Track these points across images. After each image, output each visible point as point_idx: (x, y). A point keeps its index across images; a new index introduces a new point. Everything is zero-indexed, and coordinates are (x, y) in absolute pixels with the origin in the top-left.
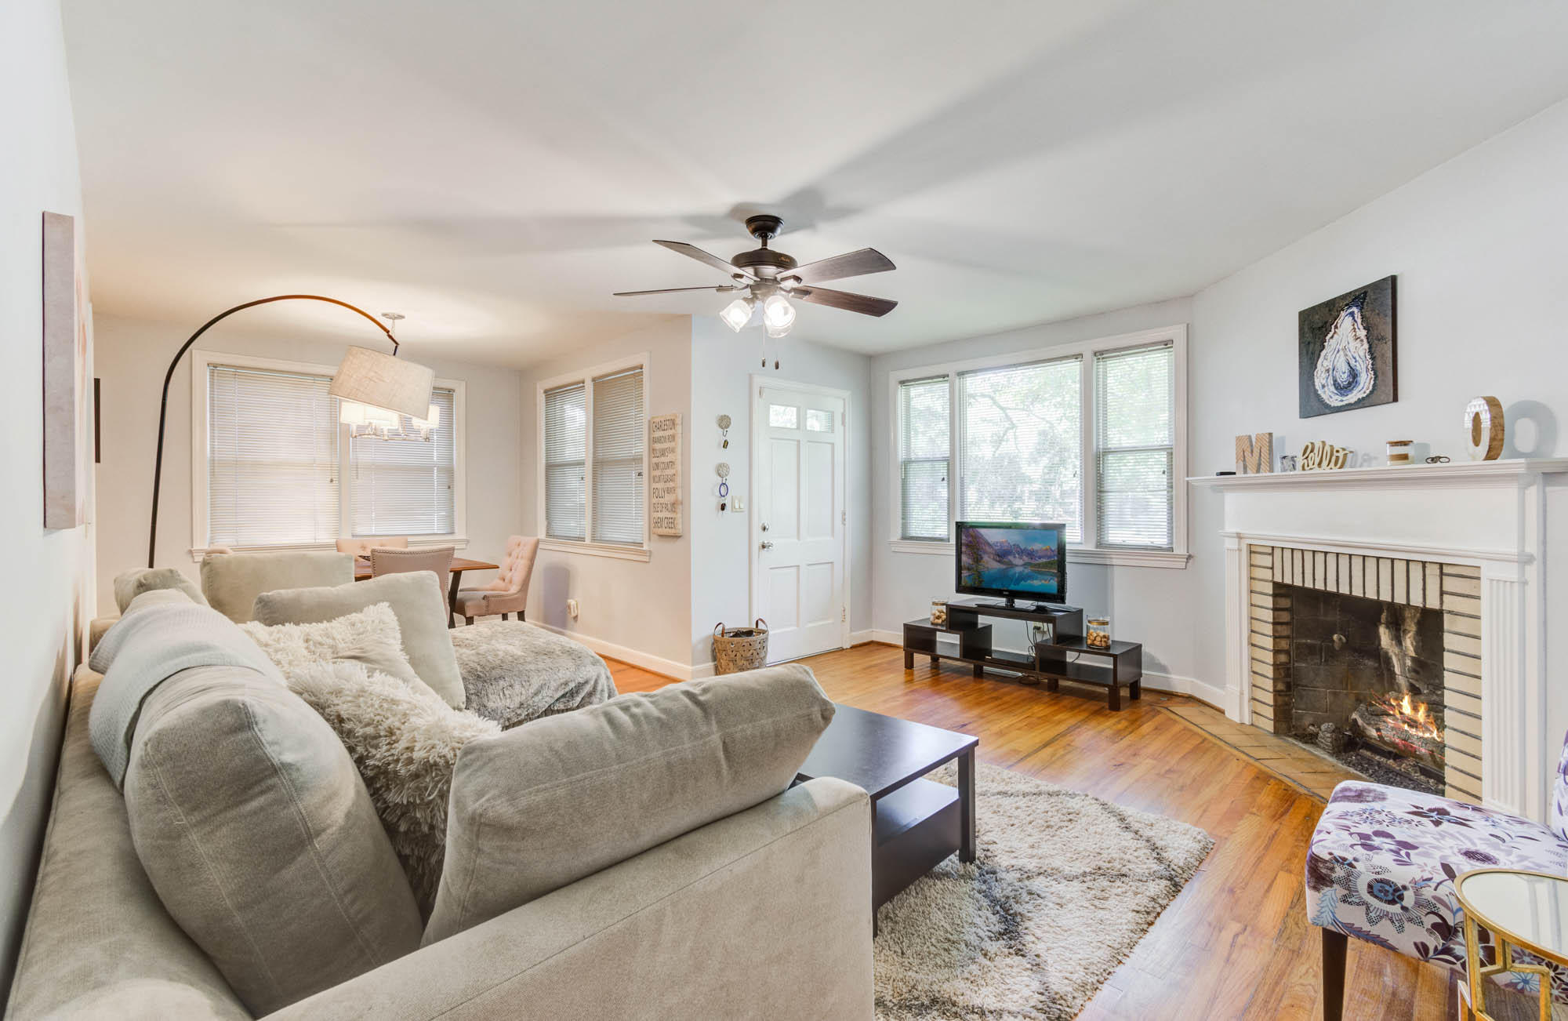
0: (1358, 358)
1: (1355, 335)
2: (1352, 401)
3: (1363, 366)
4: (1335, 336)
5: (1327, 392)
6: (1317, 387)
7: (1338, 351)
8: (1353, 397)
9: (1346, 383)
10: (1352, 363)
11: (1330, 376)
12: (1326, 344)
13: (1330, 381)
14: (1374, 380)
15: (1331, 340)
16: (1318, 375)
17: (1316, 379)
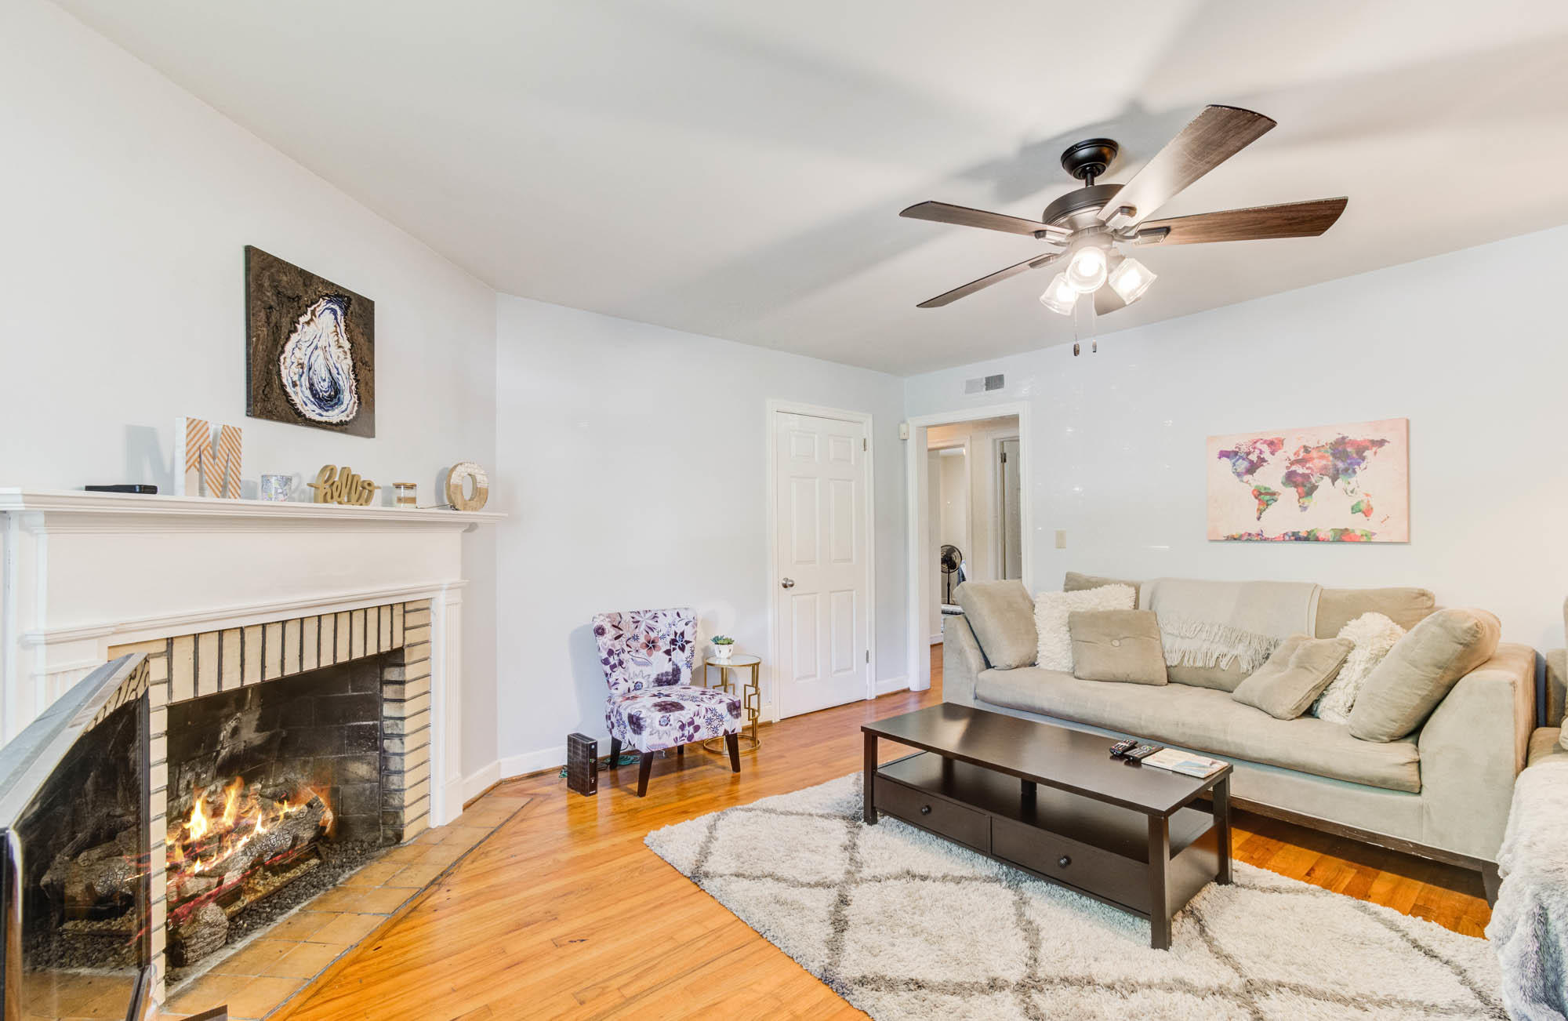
0: (341, 372)
1: (338, 341)
2: (335, 420)
3: (346, 383)
4: (312, 323)
5: (300, 394)
6: (284, 381)
7: (316, 348)
8: (334, 416)
9: (326, 394)
10: (334, 372)
11: (304, 375)
12: (299, 327)
13: (305, 381)
14: (356, 404)
15: (306, 326)
16: (286, 364)
17: (282, 368)
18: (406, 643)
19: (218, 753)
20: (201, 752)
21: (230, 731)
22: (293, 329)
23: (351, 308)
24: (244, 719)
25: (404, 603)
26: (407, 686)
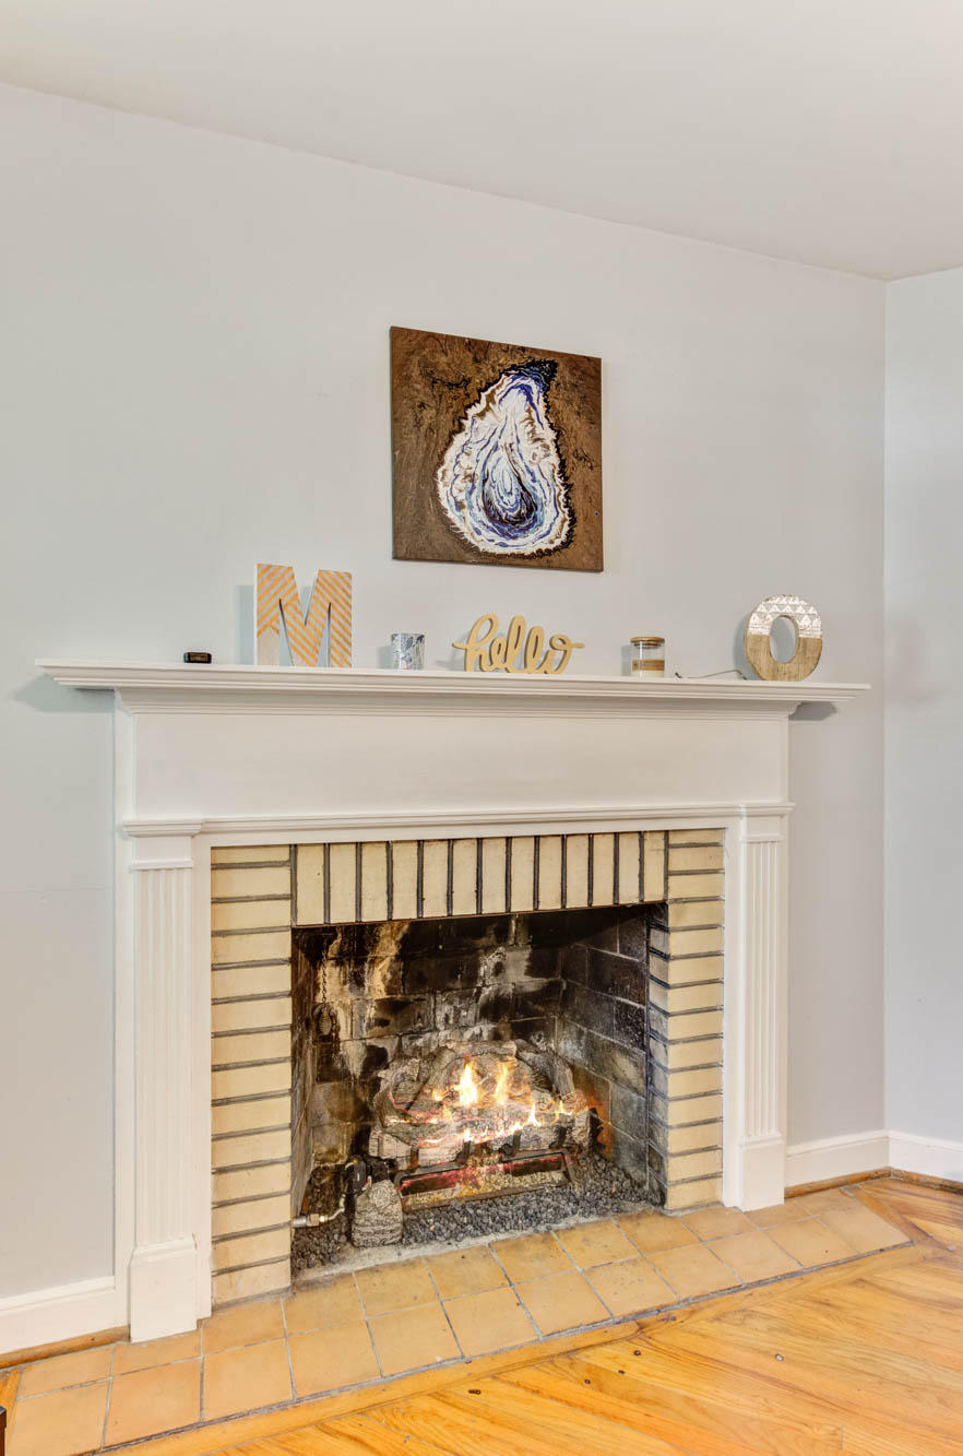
0: (539, 476)
1: (533, 432)
2: (528, 550)
3: (547, 490)
4: (488, 414)
5: (469, 519)
6: (444, 503)
7: (496, 448)
8: (527, 543)
9: (514, 514)
10: (527, 479)
11: (476, 490)
12: (467, 423)
13: (476, 500)
14: (567, 523)
15: (478, 420)
16: (447, 480)
17: (440, 485)
18: (671, 896)
19: (479, 991)
20: (458, 984)
21: (492, 966)
22: (456, 428)
23: (557, 378)
24: (509, 955)
25: (667, 832)
26: (672, 964)
